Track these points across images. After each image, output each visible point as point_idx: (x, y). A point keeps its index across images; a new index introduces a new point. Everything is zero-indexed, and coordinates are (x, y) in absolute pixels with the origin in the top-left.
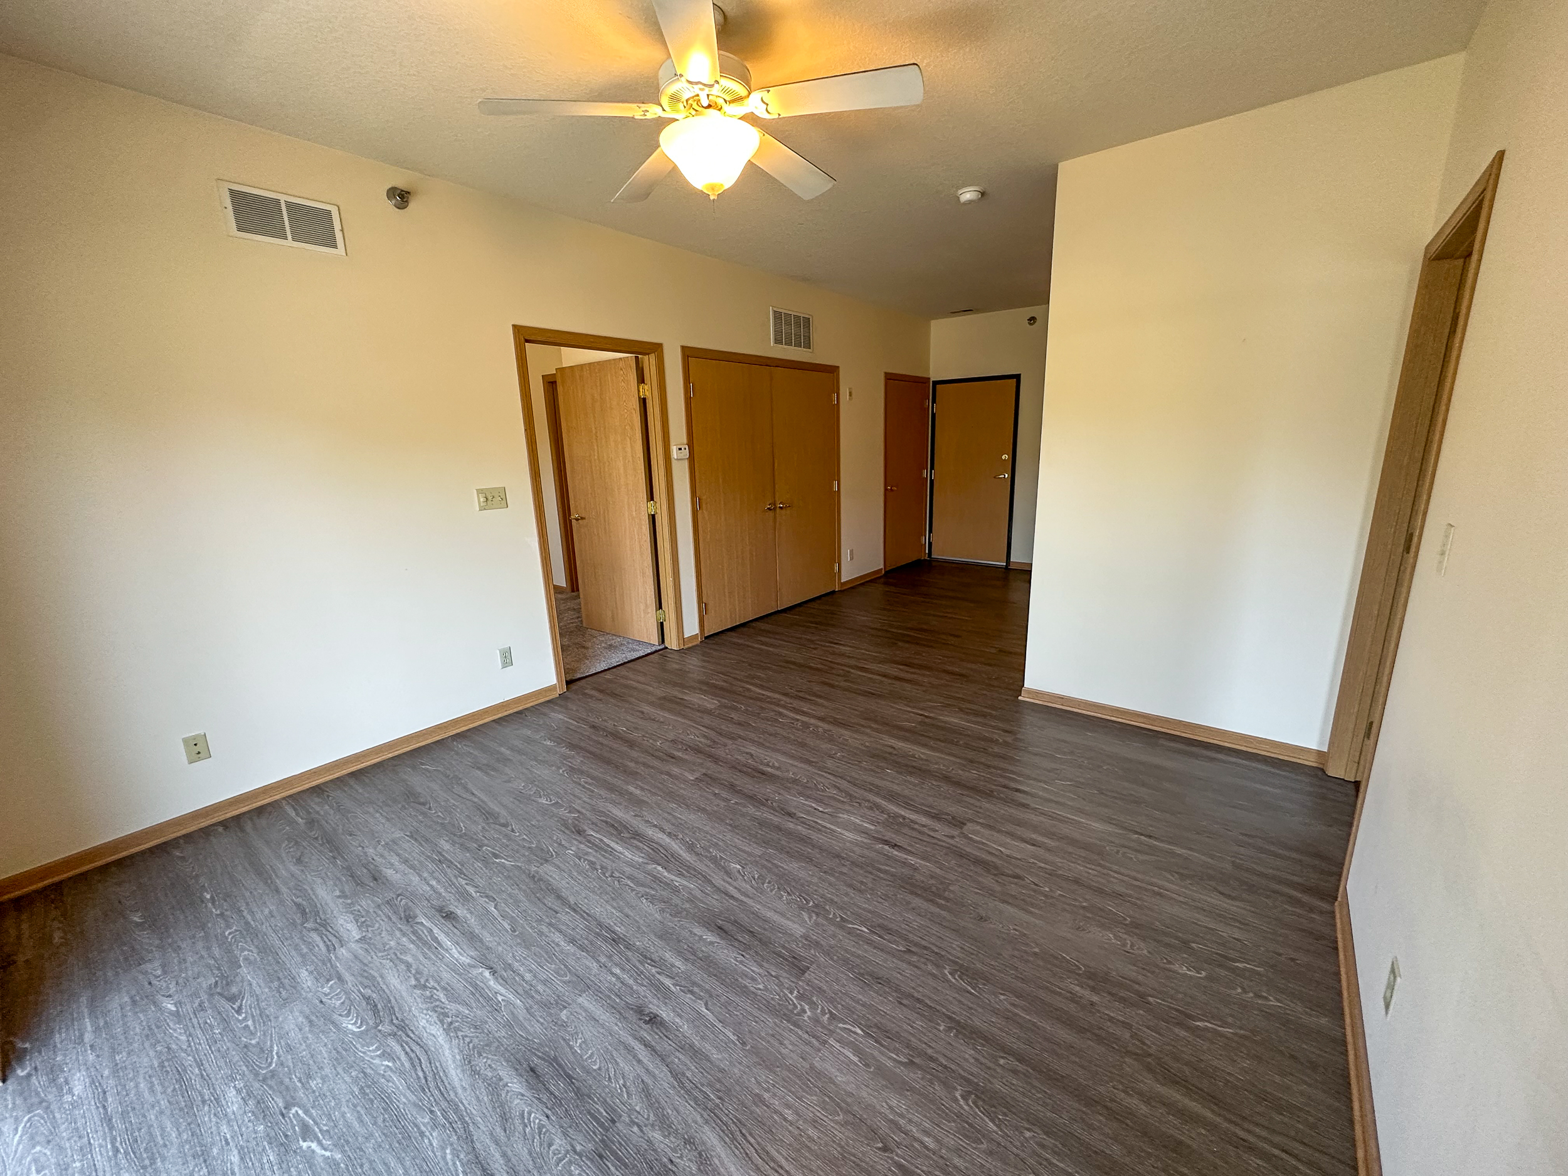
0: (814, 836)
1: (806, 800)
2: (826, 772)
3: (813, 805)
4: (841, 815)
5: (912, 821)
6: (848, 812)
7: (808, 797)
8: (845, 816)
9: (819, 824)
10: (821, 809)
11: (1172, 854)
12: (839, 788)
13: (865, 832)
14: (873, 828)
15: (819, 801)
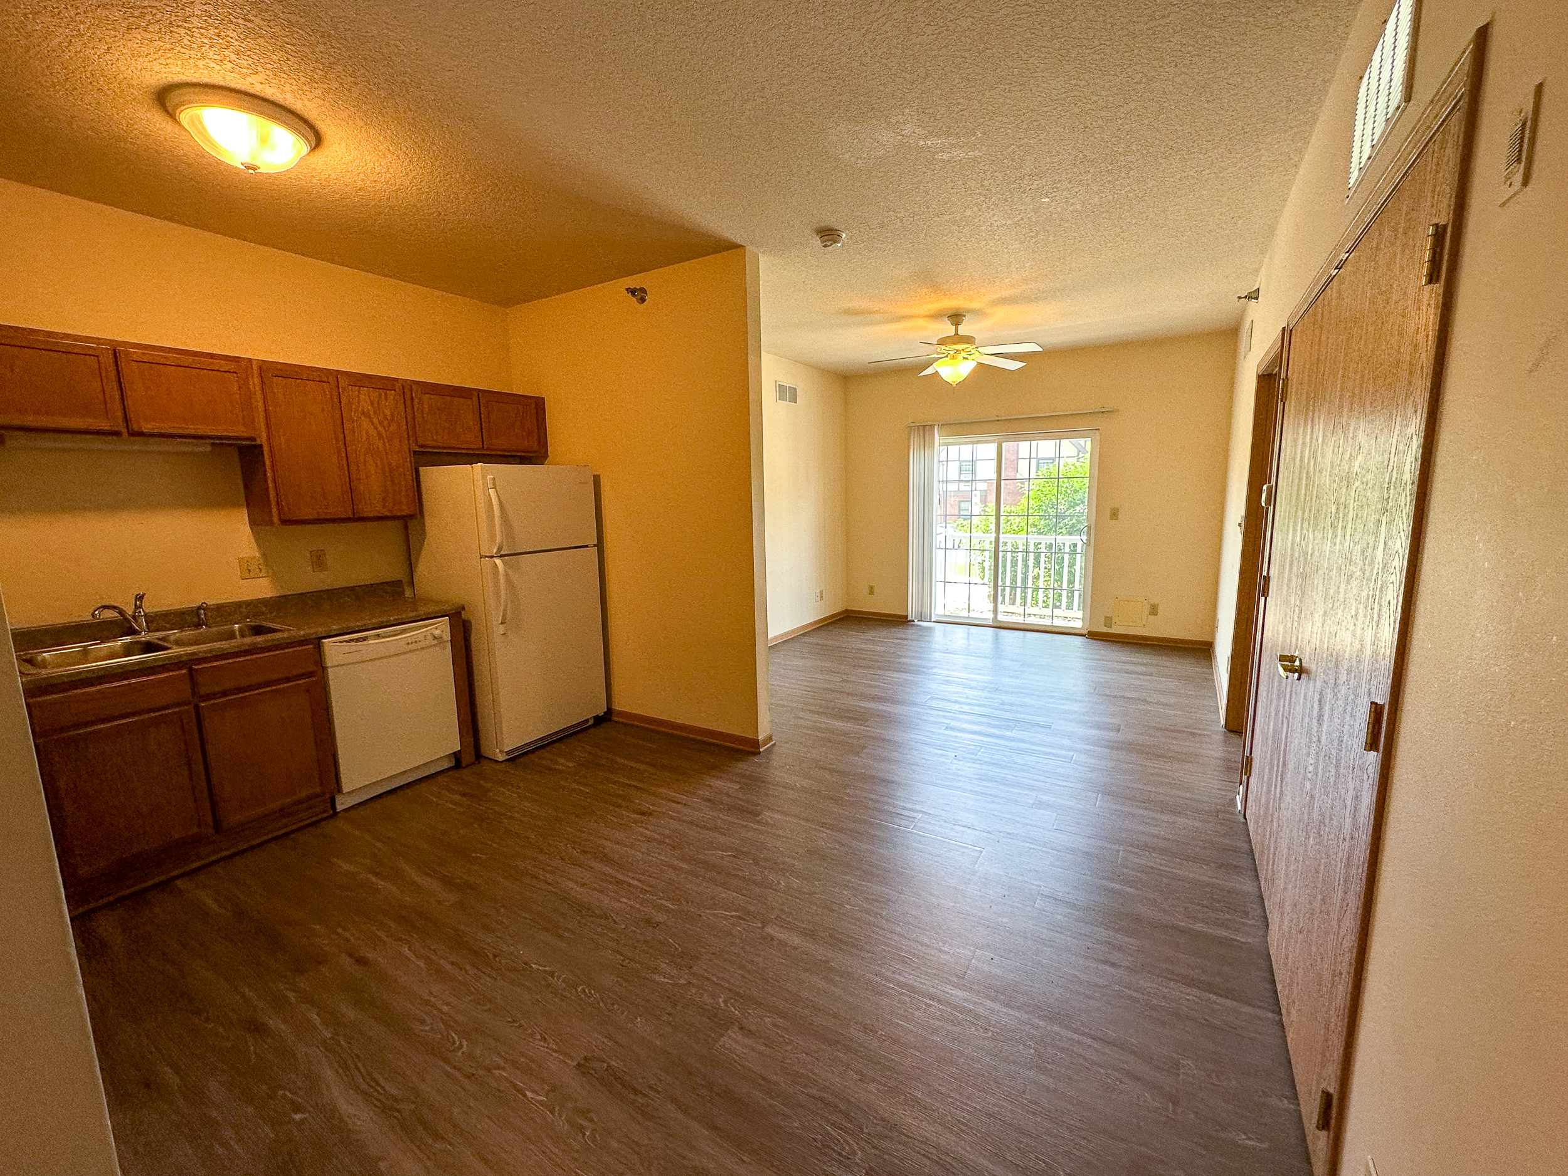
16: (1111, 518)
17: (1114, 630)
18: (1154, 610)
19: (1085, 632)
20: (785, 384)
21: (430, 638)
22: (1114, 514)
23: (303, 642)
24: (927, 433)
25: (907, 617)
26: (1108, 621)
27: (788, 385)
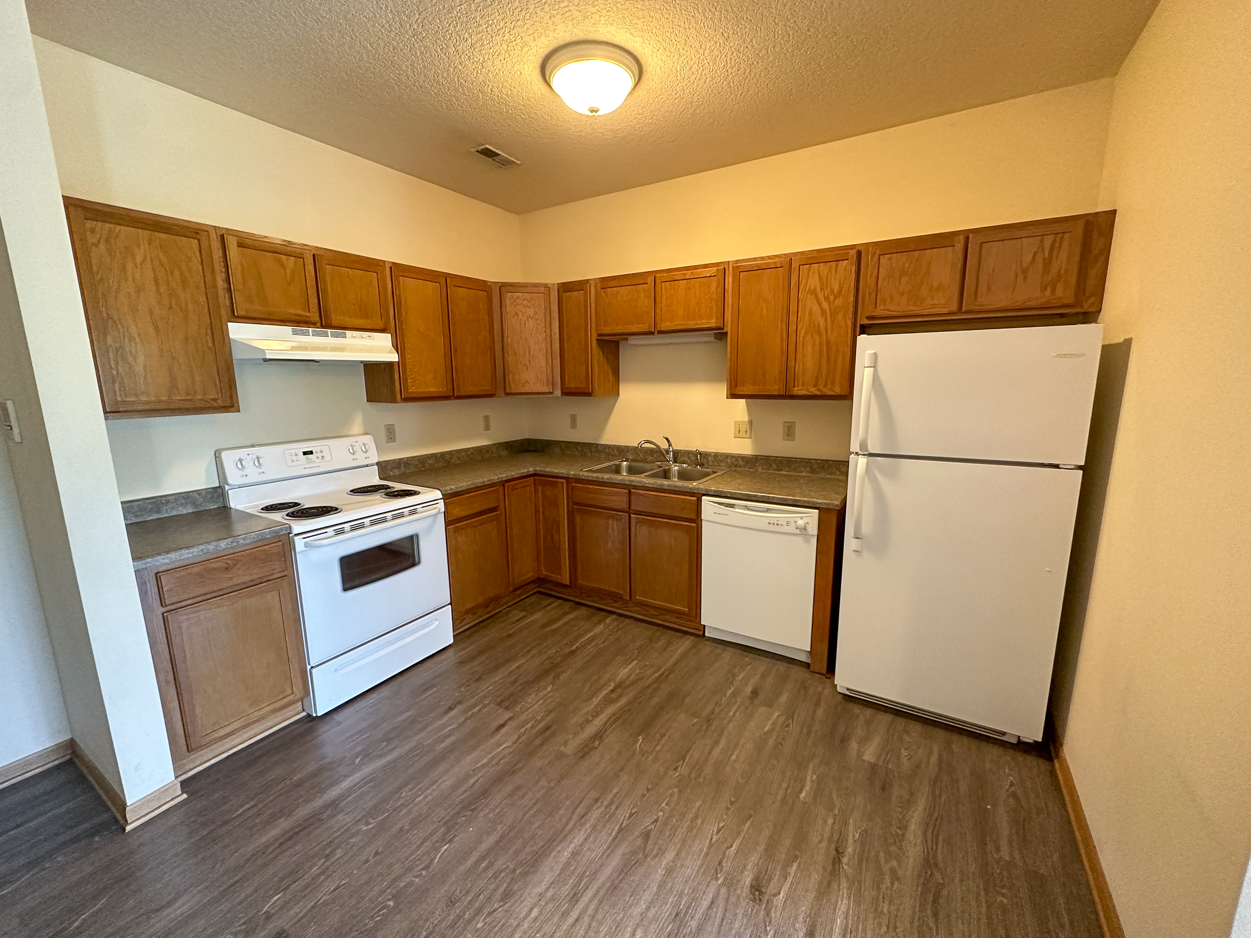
21: (793, 525)
23: (692, 494)
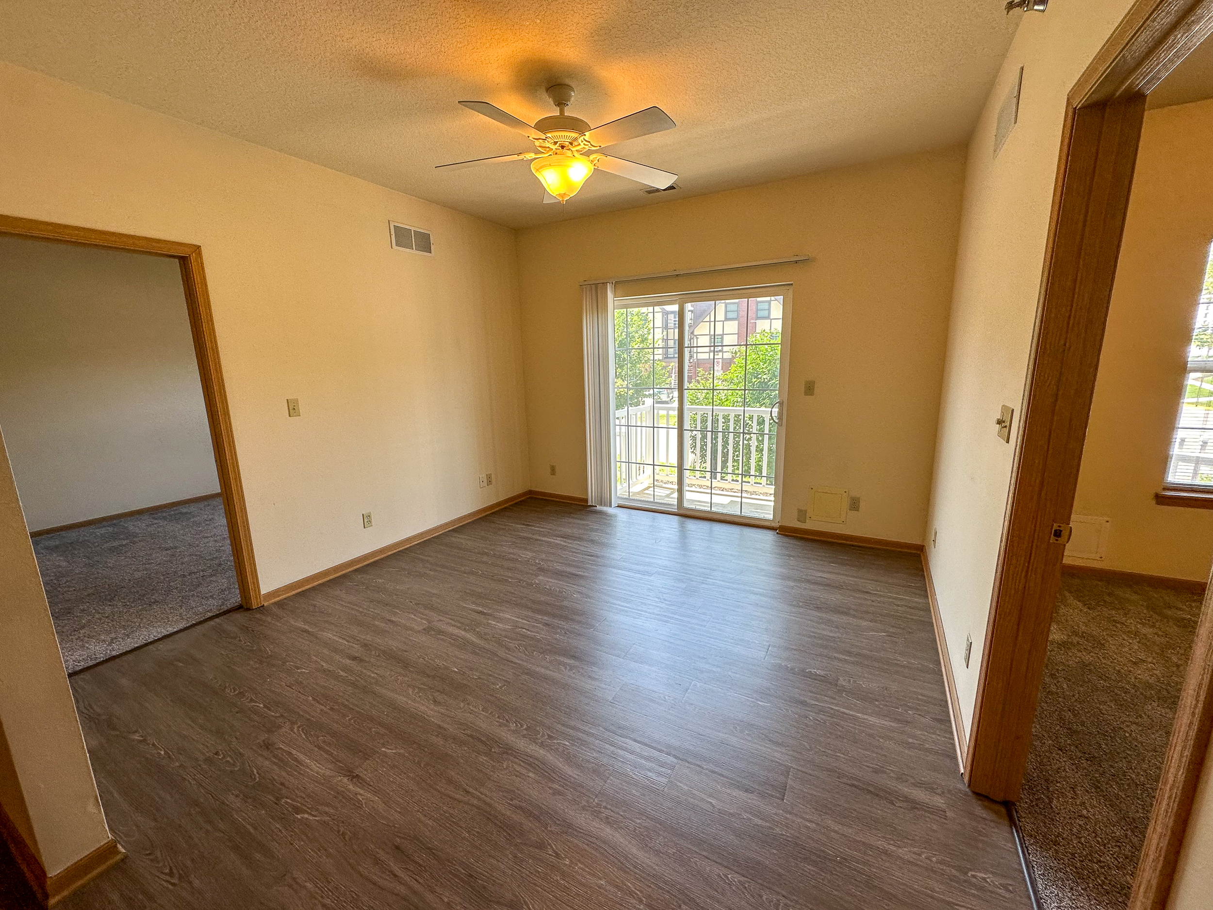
0: (530, 614)
1: (535, 636)
2: (515, 663)
3: (529, 633)
4: (510, 627)
5: (459, 628)
6: (505, 630)
7: (532, 638)
8: (507, 627)
9: (526, 620)
10: (524, 630)
11: (305, 621)
12: (507, 648)
13: (494, 618)
14: (490, 621)
15: (524, 636)
16: (806, 394)
17: (808, 525)
18: (854, 504)
19: (776, 525)
20: (408, 227)
22: (810, 389)
24: (599, 292)
25: (586, 501)
26: (802, 515)
27: (413, 229)
